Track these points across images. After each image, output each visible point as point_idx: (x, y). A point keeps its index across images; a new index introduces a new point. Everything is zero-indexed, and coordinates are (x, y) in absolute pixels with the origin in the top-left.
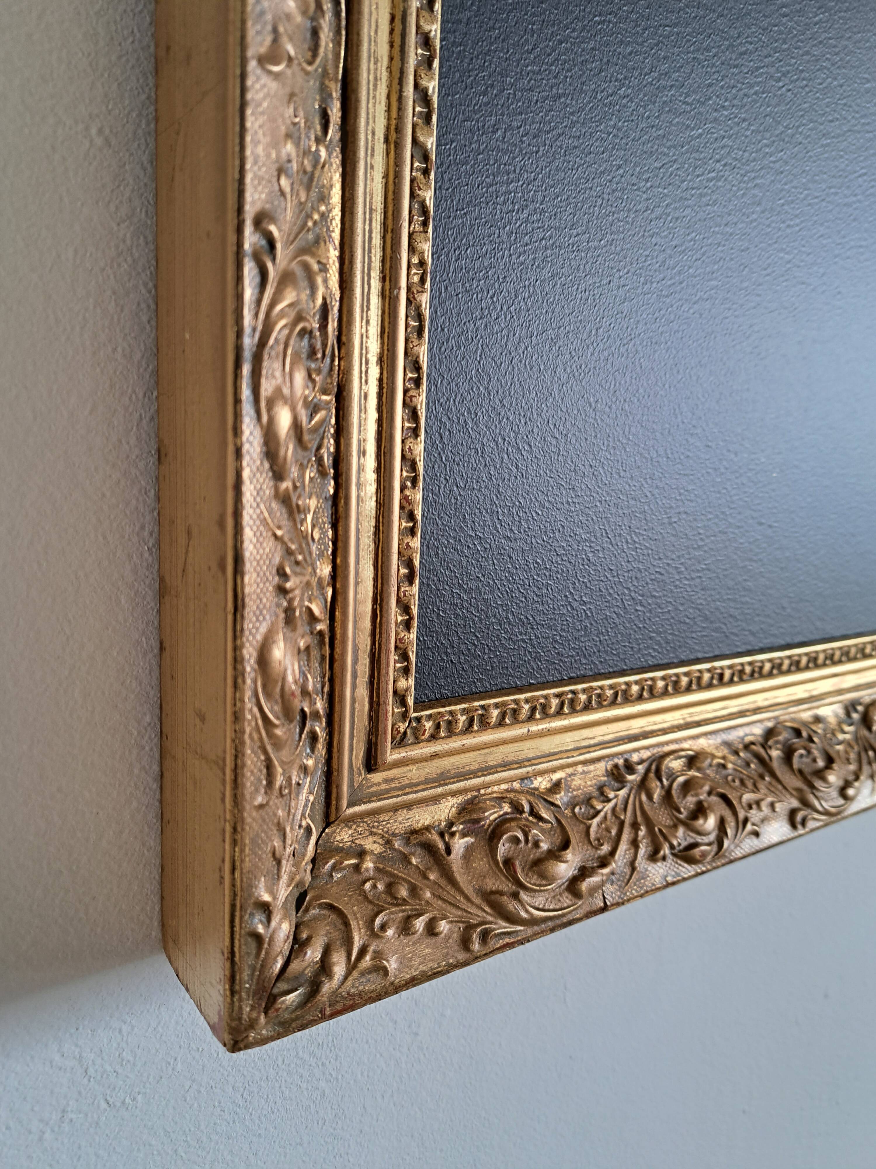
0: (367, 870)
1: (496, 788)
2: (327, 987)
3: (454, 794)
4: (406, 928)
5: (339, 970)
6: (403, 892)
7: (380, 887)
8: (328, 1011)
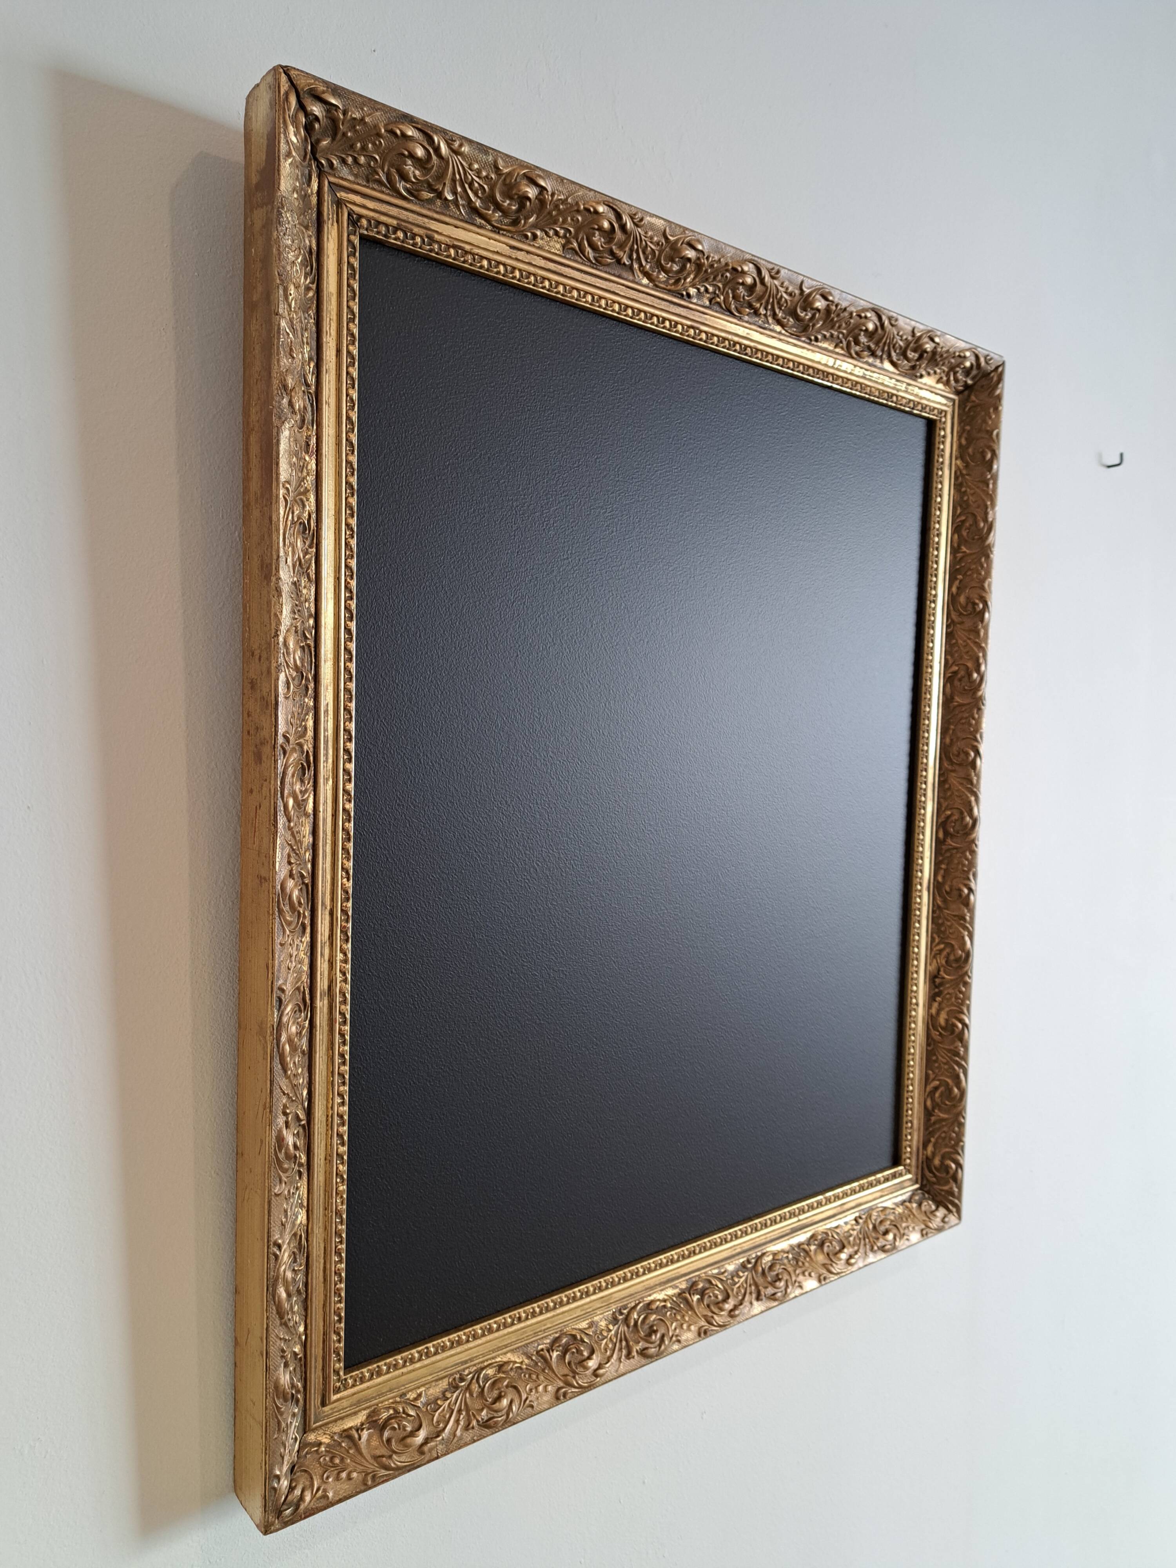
0: (322, 1452)
1: (387, 1403)
2: (302, 1507)
3: (364, 1409)
4: (338, 1478)
5: (308, 1498)
6: (337, 1461)
7: (327, 1459)
8: (303, 1516)
